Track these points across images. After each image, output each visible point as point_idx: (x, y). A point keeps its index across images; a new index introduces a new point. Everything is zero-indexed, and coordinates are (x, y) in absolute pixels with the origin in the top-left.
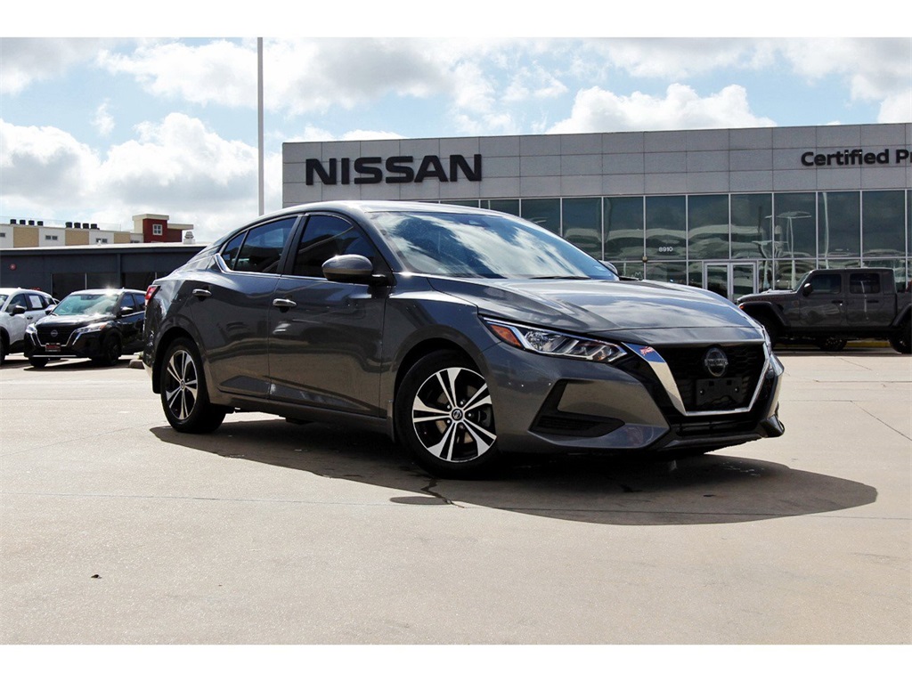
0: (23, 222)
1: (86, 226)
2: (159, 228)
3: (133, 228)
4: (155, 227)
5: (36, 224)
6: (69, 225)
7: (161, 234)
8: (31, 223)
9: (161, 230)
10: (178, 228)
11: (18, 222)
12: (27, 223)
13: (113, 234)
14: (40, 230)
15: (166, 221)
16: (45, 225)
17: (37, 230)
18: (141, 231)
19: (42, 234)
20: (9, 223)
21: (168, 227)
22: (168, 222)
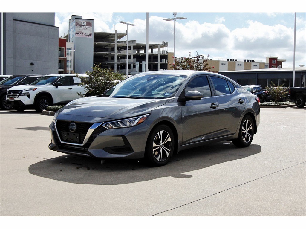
0: (231, 60)
1: (250, 61)
2: (275, 61)
3: (266, 61)
4: (273, 61)
5: (235, 61)
6: (245, 61)
7: (275, 63)
8: (233, 60)
9: (275, 62)
10: (281, 61)
11: (229, 60)
12: (232, 60)
13: (259, 63)
14: (236, 63)
15: (277, 59)
16: (237, 61)
17: (235, 62)
18: (268, 62)
19: (237, 64)
20: (227, 60)
21: (278, 61)
22: (278, 59)
